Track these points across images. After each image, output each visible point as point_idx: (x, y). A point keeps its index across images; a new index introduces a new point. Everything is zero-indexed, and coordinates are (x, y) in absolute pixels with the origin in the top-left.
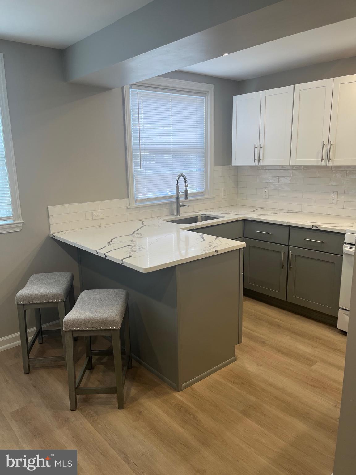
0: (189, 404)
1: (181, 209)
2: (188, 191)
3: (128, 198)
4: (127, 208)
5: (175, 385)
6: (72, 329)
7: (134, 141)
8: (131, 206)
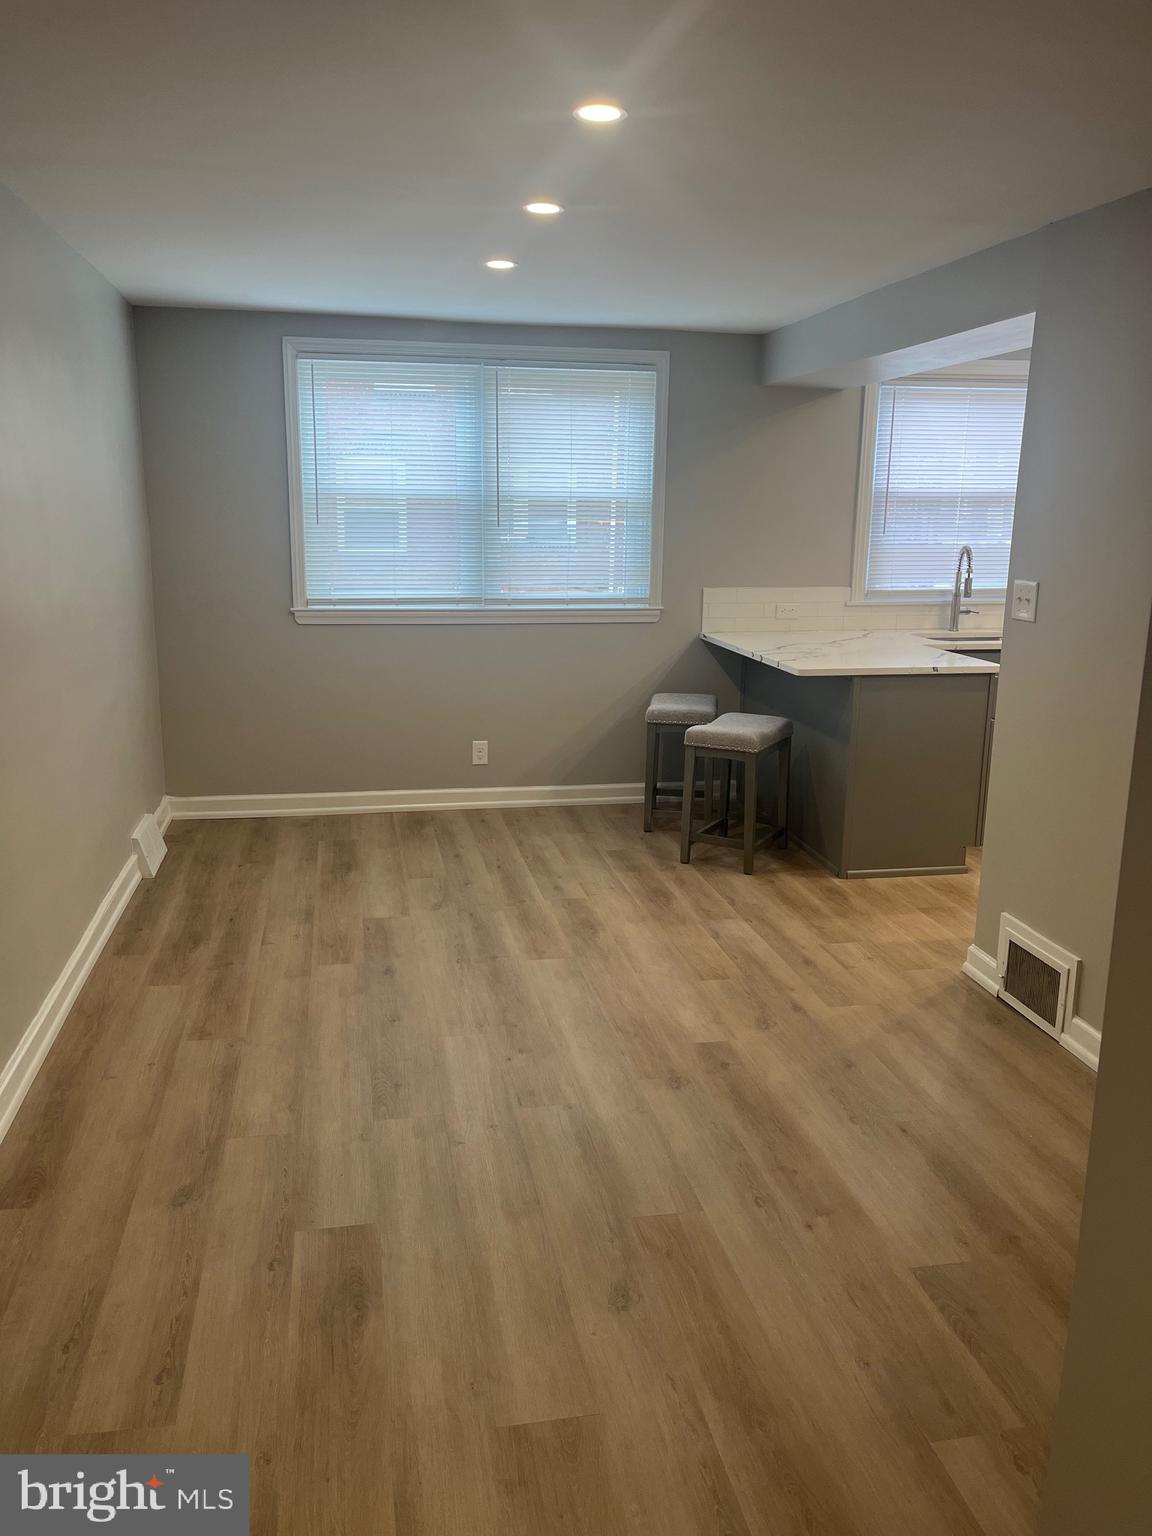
0: (848, 890)
1: (962, 617)
2: (973, 584)
3: (851, 586)
4: (846, 605)
5: (837, 869)
6: (696, 745)
7: (878, 480)
8: (854, 602)
